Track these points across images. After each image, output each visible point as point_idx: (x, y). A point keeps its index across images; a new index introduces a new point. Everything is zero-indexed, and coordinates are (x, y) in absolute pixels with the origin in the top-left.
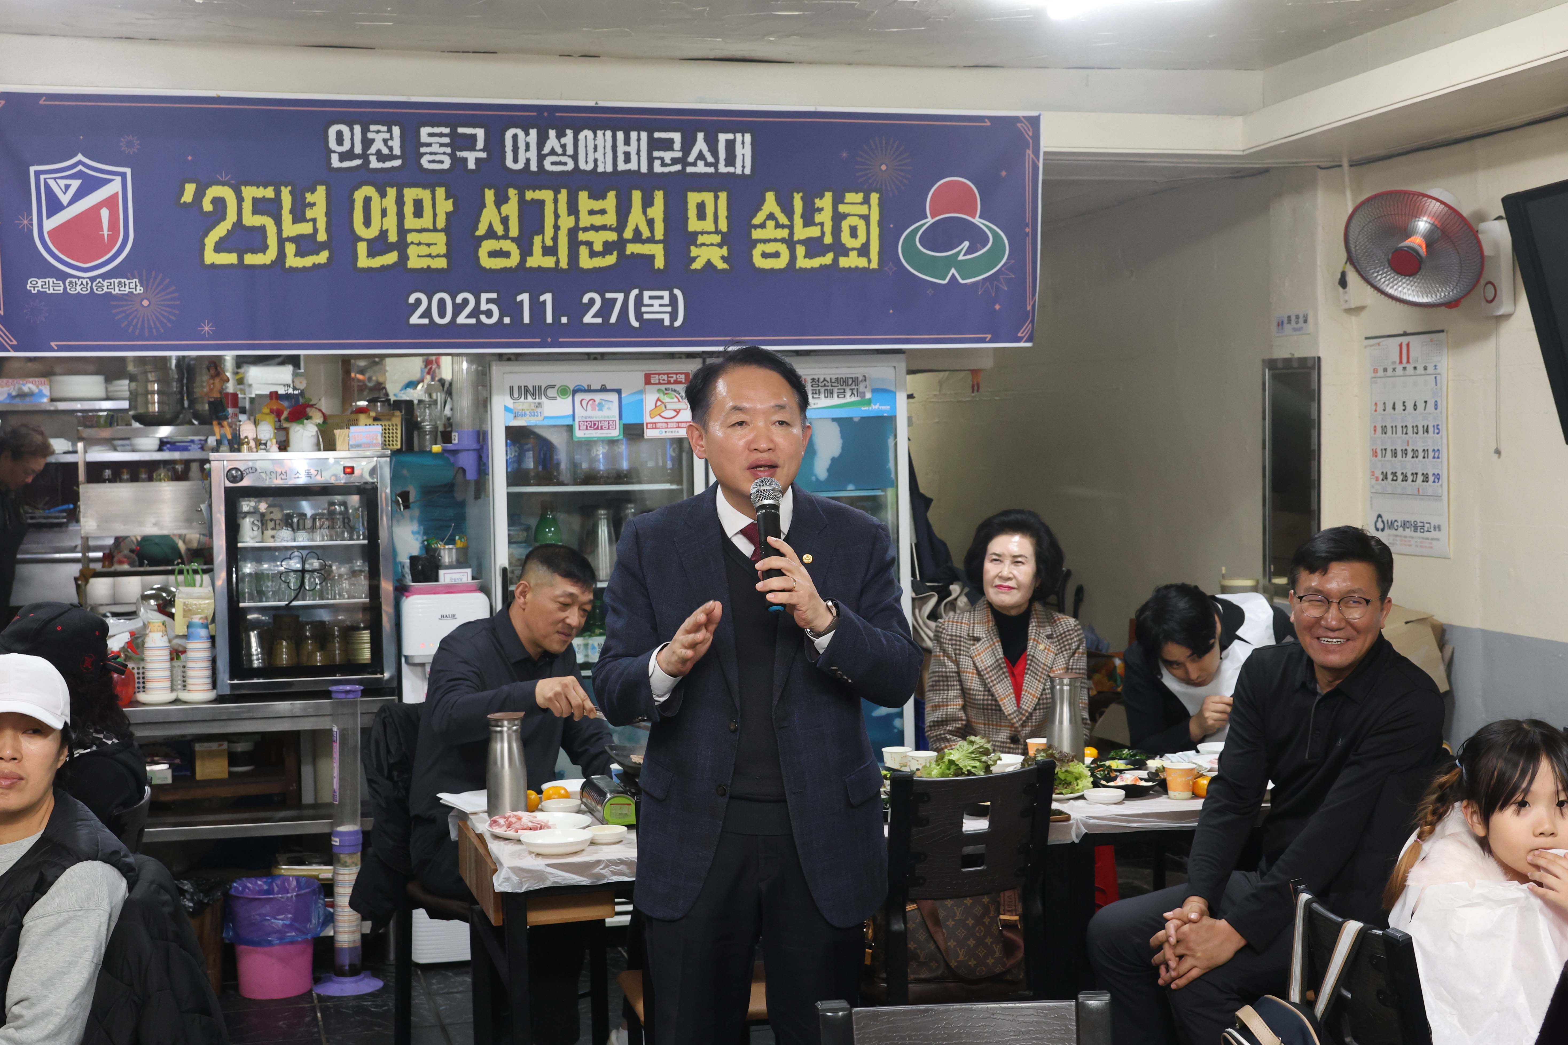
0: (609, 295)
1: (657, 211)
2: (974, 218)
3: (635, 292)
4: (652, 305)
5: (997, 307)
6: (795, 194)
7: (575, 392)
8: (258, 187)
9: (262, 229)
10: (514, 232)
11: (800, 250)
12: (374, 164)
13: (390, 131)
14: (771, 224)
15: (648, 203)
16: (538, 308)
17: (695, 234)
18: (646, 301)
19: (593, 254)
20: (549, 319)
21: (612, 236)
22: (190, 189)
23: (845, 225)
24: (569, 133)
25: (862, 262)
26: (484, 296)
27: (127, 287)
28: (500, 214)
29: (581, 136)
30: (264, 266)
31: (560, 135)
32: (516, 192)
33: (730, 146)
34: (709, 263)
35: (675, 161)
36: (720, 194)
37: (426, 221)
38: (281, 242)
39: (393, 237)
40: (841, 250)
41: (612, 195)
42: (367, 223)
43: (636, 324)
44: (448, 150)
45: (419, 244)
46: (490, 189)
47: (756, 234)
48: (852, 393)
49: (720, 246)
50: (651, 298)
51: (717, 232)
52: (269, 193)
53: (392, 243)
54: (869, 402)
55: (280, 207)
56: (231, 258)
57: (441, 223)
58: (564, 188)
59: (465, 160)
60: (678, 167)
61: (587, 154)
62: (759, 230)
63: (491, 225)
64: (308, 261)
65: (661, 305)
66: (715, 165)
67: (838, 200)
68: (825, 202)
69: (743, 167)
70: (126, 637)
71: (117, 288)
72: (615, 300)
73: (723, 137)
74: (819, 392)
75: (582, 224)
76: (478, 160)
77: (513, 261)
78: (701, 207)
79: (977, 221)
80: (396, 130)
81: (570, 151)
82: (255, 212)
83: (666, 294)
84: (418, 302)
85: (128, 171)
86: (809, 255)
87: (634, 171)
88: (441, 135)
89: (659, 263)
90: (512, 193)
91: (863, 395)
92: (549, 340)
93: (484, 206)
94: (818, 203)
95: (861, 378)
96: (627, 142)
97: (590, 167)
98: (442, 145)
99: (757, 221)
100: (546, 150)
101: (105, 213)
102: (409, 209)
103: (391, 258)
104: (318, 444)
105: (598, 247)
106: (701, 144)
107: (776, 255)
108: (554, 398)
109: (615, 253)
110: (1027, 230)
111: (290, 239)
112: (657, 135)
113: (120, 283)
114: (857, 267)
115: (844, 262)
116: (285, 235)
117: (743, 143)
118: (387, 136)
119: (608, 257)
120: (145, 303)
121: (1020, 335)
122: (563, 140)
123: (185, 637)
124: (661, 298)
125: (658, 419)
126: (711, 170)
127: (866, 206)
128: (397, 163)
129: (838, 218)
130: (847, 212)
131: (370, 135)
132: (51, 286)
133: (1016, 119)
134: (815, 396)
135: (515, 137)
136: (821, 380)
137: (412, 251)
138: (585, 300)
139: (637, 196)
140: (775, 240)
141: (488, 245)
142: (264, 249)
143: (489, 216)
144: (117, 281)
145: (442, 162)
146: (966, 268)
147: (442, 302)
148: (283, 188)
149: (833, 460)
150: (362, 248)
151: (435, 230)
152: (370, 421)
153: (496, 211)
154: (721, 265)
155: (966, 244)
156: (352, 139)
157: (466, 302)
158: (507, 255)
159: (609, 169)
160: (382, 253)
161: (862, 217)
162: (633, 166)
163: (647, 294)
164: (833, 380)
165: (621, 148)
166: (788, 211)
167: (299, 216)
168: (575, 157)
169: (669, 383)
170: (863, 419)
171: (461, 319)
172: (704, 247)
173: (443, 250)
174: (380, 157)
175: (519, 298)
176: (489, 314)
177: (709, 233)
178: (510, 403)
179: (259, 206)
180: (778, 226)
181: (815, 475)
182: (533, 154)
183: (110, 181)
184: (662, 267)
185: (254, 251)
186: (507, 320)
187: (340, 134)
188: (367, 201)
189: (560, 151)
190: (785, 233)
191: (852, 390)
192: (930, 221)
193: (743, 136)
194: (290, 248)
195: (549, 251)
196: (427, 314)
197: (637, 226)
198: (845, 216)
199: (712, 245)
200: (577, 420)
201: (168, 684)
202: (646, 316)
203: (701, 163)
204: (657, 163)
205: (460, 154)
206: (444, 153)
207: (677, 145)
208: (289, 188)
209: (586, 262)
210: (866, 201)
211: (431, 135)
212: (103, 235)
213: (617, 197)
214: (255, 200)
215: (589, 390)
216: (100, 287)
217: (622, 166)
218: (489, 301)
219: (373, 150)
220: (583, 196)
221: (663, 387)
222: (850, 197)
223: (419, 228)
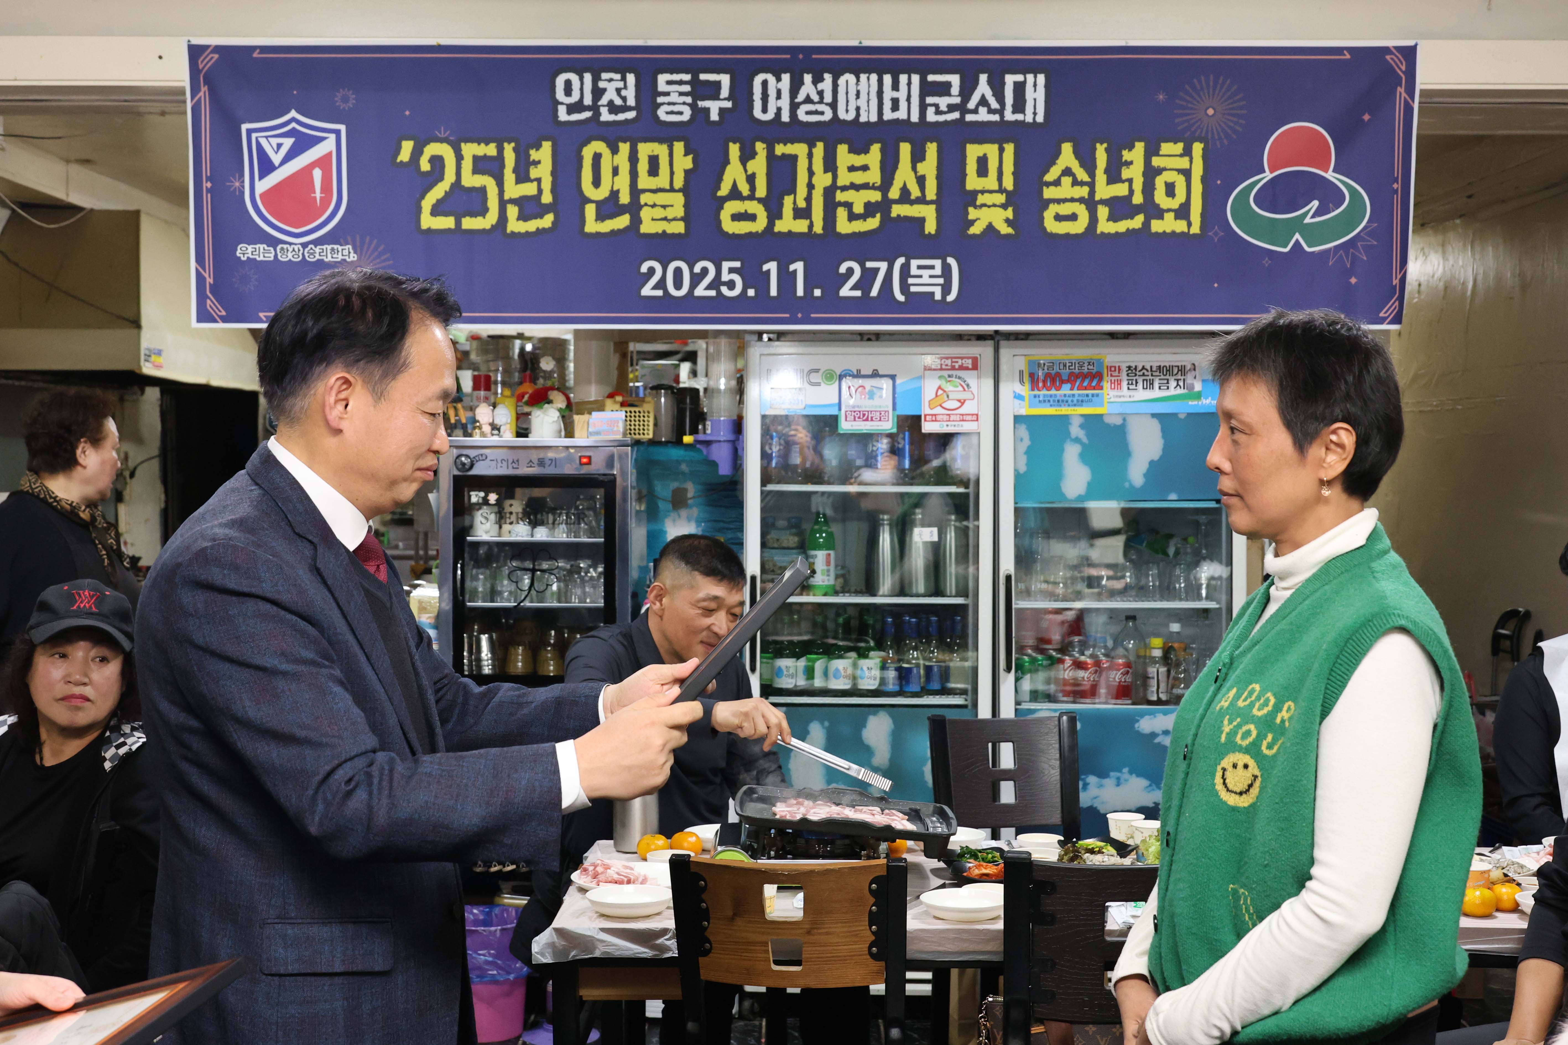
0: (869, 264)
1: (929, 167)
2: (1326, 172)
3: (901, 261)
4: (921, 276)
5: (1353, 280)
6: (1098, 145)
7: (841, 377)
8: (479, 144)
9: (483, 190)
10: (761, 191)
11: (1103, 212)
12: (606, 116)
13: (624, 79)
14: (1067, 181)
15: (918, 156)
16: (787, 279)
17: (975, 193)
18: (914, 271)
19: (852, 217)
20: (800, 292)
21: (875, 196)
22: (407, 147)
23: (1160, 183)
24: (828, 77)
25: (1180, 226)
26: (726, 265)
27: (340, 253)
28: (746, 171)
29: (842, 81)
30: (484, 231)
31: (817, 80)
32: (765, 146)
33: (1020, 88)
34: (990, 227)
35: (951, 108)
36: (1005, 146)
37: (662, 180)
38: (503, 204)
39: (625, 198)
40: (1153, 211)
41: (876, 148)
42: (597, 183)
43: (901, 298)
44: (689, 100)
45: (654, 206)
46: (735, 143)
47: (1049, 193)
48: (1178, 385)
49: (1004, 206)
50: (920, 267)
51: (1001, 190)
52: (491, 150)
53: (624, 205)
54: (1199, 396)
55: (503, 166)
56: (448, 222)
57: (679, 183)
58: (820, 140)
59: (707, 111)
60: (956, 115)
61: (847, 101)
62: (1052, 188)
63: (735, 185)
64: (532, 226)
65: (931, 277)
66: (1001, 112)
67: (1152, 151)
68: (1136, 154)
69: (1035, 114)
71: (329, 255)
72: (877, 270)
73: (1010, 79)
74: (1137, 383)
75: (840, 183)
76: (722, 111)
77: (760, 225)
78: (982, 162)
79: (1330, 175)
80: (631, 78)
81: (828, 98)
82: (476, 171)
83: (938, 263)
84: (652, 271)
85: (342, 128)
86: (1113, 217)
87: (903, 120)
88: (681, 83)
89: (931, 227)
90: (760, 147)
91: (1191, 388)
92: (800, 315)
93: (727, 162)
94: (1126, 155)
95: (1189, 367)
96: (895, 87)
97: (851, 116)
98: (681, 94)
99: (1050, 177)
100: (801, 97)
101: (317, 174)
102: (643, 166)
103: (622, 222)
104: (559, 431)
105: (858, 209)
106: (983, 87)
107: (1073, 217)
108: (818, 384)
109: (878, 215)
110: (1395, 186)
111: (512, 201)
112: (931, 78)
113: (333, 249)
114: (1173, 232)
115: (1157, 226)
116: (506, 197)
117: (1035, 85)
118: (621, 84)
119: (869, 220)
121: (1382, 315)
122: (820, 86)
124: (932, 267)
125: (938, 410)
126: (996, 118)
127: (1187, 159)
128: (631, 115)
129: (1151, 173)
130: (1162, 166)
131: (601, 85)
132: (261, 253)
133: (1386, 50)
134: (1131, 387)
135: (765, 83)
136: (1140, 368)
137: (646, 214)
138: (843, 269)
139: (905, 149)
140: (1072, 200)
141: (732, 207)
142: (483, 211)
143: (734, 173)
144: (329, 247)
145: (681, 113)
146: (1313, 233)
147: (678, 272)
148: (506, 145)
149: (1152, 463)
150: (590, 211)
151: (672, 190)
152: (618, 406)
153: (741, 168)
154: (1005, 229)
155: (1315, 204)
156: (582, 89)
157: (705, 271)
158: (752, 218)
159: (874, 118)
160: (612, 216)
161: (1180, 171)
162: (902, 114)
163: (914, 263)
164: (1154, 369)
165: (888, 94)
166: (1089, 165)
167: (522, 176)
168: (834, 105)
169: (953, 368)
170: (1190, 415)
171: (700, 291)
172: (984, 209)
173: (680, 212)
174: (613, 108)
175: (765, 267)
176: (731, 285)
177: (991, 192)
179: (481, 165)
180: (1076, 183)
181: (1130, 481)
182: (785, 103)
183: (324, 139)
184: (933, 232)
185: (473, 215)
186: (751, 292)
187: (568, 84)
188: (597, 157)
189: (816, 98)
190: (1084, 192)
191: (1178, 380)
192: (1268, 176)
193: (1035, 77)
194: (512, 211)
195: (802, 213)
196: (661, 284)
197: (905, 184)
198: (1160, 171)
199: (994, 205)
200: (843, 409)
202: (913, 289)
203: (983, 110)
204: (931, 111)
205: (702, 104)
206: (684, 103)
207: (955, 90)
208: (513, 145)
209: (844, 226)
210: (1187, 152)
211: (669, 83)
212: (315, 197)
213: (882, 150)
214: (476, 159)
215: (858, 375)
216: (312, 254)
217: (888, 115)
218: (731, 270)
219: (604, 100)
220: (842, 149)
221: (946, 373)
222: (1167, 148)
223: (654, 187)
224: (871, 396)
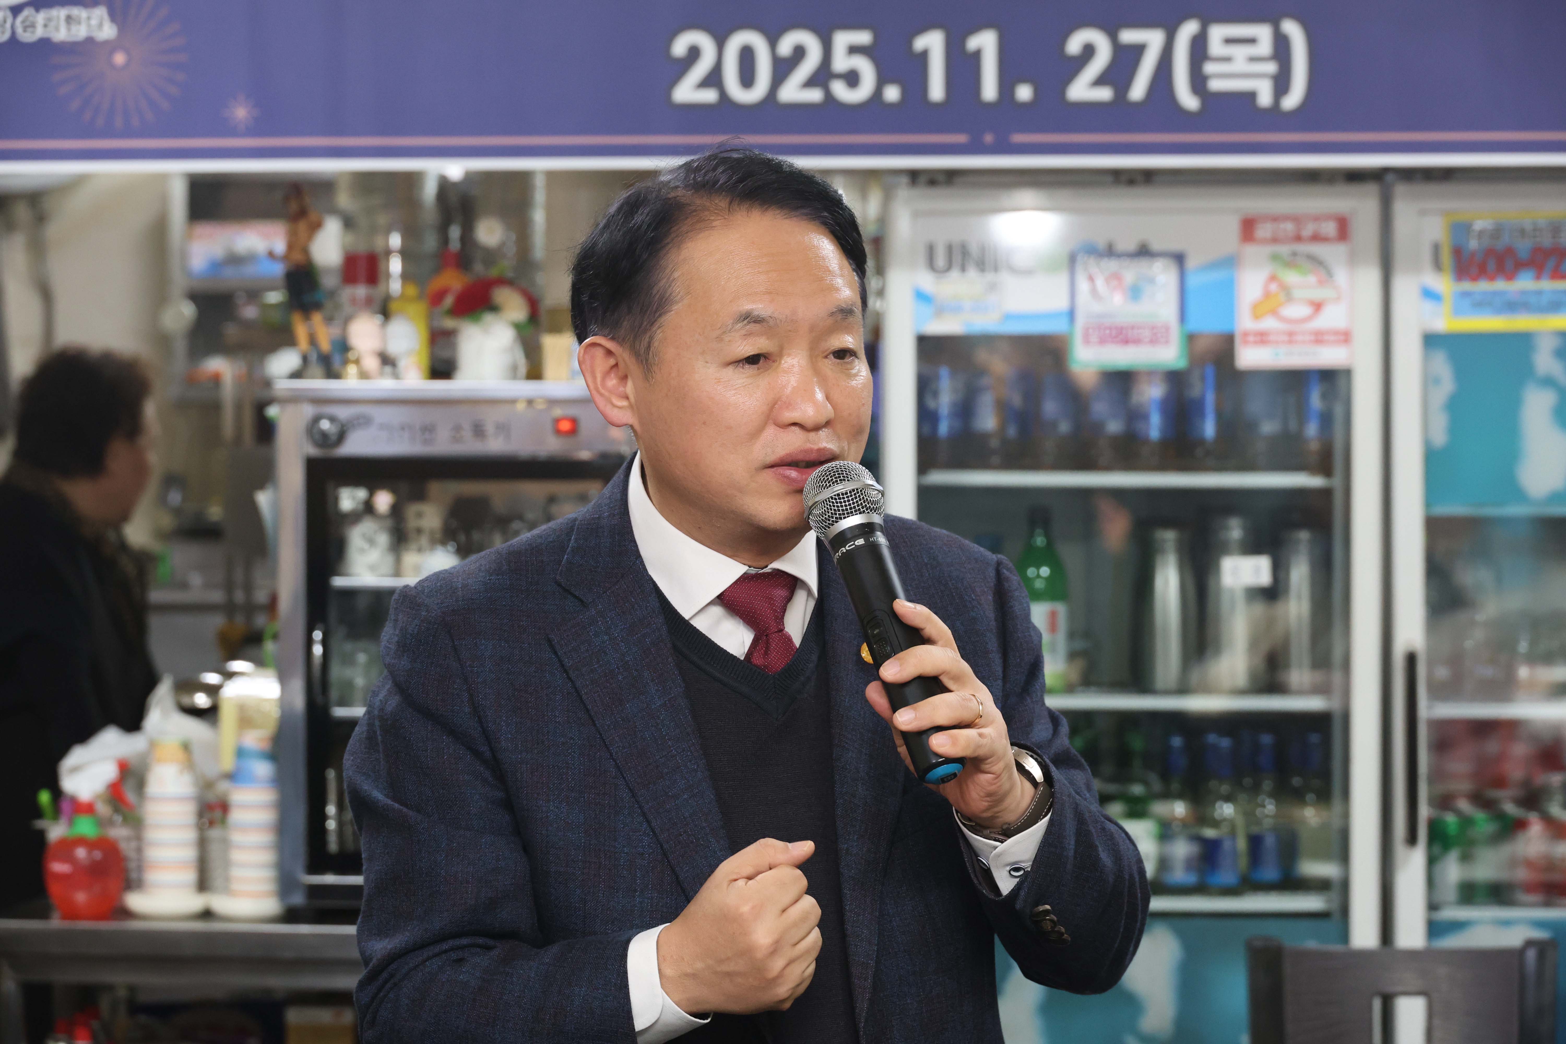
0: (1129, 36)
4: (1230, 59)
7: (1074, 258)
16: (963, 65)
18: (1217, 48)
20: (989, 90)
26: (842, 39)
27: (83, 24)
43: (1190, 102)
50: (1229, 41)
65: (1251, 59)
70: (107, 772)
71: (62, 29)
72: (1142, 47)
83: (1263, 33)
84: (694, 53)
92: (989, 138)
104: (514, 369)
108: (1030, 272)
113: (69, 17)
120: (119, 59)
123: (231, 776)
124: (1252, 41)
125: (1269, 323)
138: (1074, 45)
144: (62, 13)
147: (747, 54)
157: (799, 52)
163: (1217, 33)
169: (1298, 238)
171: (790, 91)
175: (921, 43)
176: (852, 79)
178: (926, 281)
186: (892, 93)
196: (714, 79)
200: (1079, 322)
201: (190, 876)
202: (1215, 85)
215: (1109, 253)
216: (28, 26)
218: (854, 50)
221: (1284, 250)
224: (1135, 293)
